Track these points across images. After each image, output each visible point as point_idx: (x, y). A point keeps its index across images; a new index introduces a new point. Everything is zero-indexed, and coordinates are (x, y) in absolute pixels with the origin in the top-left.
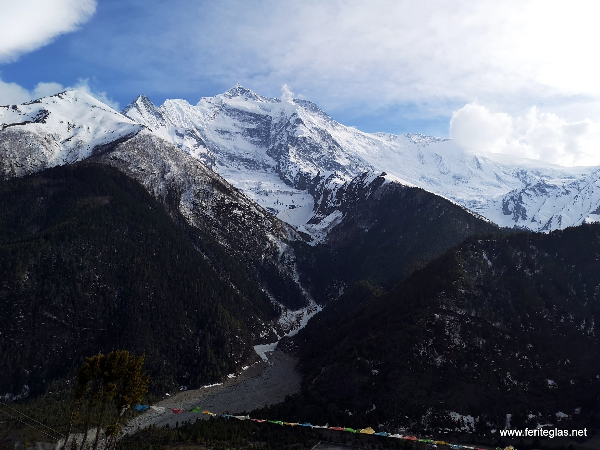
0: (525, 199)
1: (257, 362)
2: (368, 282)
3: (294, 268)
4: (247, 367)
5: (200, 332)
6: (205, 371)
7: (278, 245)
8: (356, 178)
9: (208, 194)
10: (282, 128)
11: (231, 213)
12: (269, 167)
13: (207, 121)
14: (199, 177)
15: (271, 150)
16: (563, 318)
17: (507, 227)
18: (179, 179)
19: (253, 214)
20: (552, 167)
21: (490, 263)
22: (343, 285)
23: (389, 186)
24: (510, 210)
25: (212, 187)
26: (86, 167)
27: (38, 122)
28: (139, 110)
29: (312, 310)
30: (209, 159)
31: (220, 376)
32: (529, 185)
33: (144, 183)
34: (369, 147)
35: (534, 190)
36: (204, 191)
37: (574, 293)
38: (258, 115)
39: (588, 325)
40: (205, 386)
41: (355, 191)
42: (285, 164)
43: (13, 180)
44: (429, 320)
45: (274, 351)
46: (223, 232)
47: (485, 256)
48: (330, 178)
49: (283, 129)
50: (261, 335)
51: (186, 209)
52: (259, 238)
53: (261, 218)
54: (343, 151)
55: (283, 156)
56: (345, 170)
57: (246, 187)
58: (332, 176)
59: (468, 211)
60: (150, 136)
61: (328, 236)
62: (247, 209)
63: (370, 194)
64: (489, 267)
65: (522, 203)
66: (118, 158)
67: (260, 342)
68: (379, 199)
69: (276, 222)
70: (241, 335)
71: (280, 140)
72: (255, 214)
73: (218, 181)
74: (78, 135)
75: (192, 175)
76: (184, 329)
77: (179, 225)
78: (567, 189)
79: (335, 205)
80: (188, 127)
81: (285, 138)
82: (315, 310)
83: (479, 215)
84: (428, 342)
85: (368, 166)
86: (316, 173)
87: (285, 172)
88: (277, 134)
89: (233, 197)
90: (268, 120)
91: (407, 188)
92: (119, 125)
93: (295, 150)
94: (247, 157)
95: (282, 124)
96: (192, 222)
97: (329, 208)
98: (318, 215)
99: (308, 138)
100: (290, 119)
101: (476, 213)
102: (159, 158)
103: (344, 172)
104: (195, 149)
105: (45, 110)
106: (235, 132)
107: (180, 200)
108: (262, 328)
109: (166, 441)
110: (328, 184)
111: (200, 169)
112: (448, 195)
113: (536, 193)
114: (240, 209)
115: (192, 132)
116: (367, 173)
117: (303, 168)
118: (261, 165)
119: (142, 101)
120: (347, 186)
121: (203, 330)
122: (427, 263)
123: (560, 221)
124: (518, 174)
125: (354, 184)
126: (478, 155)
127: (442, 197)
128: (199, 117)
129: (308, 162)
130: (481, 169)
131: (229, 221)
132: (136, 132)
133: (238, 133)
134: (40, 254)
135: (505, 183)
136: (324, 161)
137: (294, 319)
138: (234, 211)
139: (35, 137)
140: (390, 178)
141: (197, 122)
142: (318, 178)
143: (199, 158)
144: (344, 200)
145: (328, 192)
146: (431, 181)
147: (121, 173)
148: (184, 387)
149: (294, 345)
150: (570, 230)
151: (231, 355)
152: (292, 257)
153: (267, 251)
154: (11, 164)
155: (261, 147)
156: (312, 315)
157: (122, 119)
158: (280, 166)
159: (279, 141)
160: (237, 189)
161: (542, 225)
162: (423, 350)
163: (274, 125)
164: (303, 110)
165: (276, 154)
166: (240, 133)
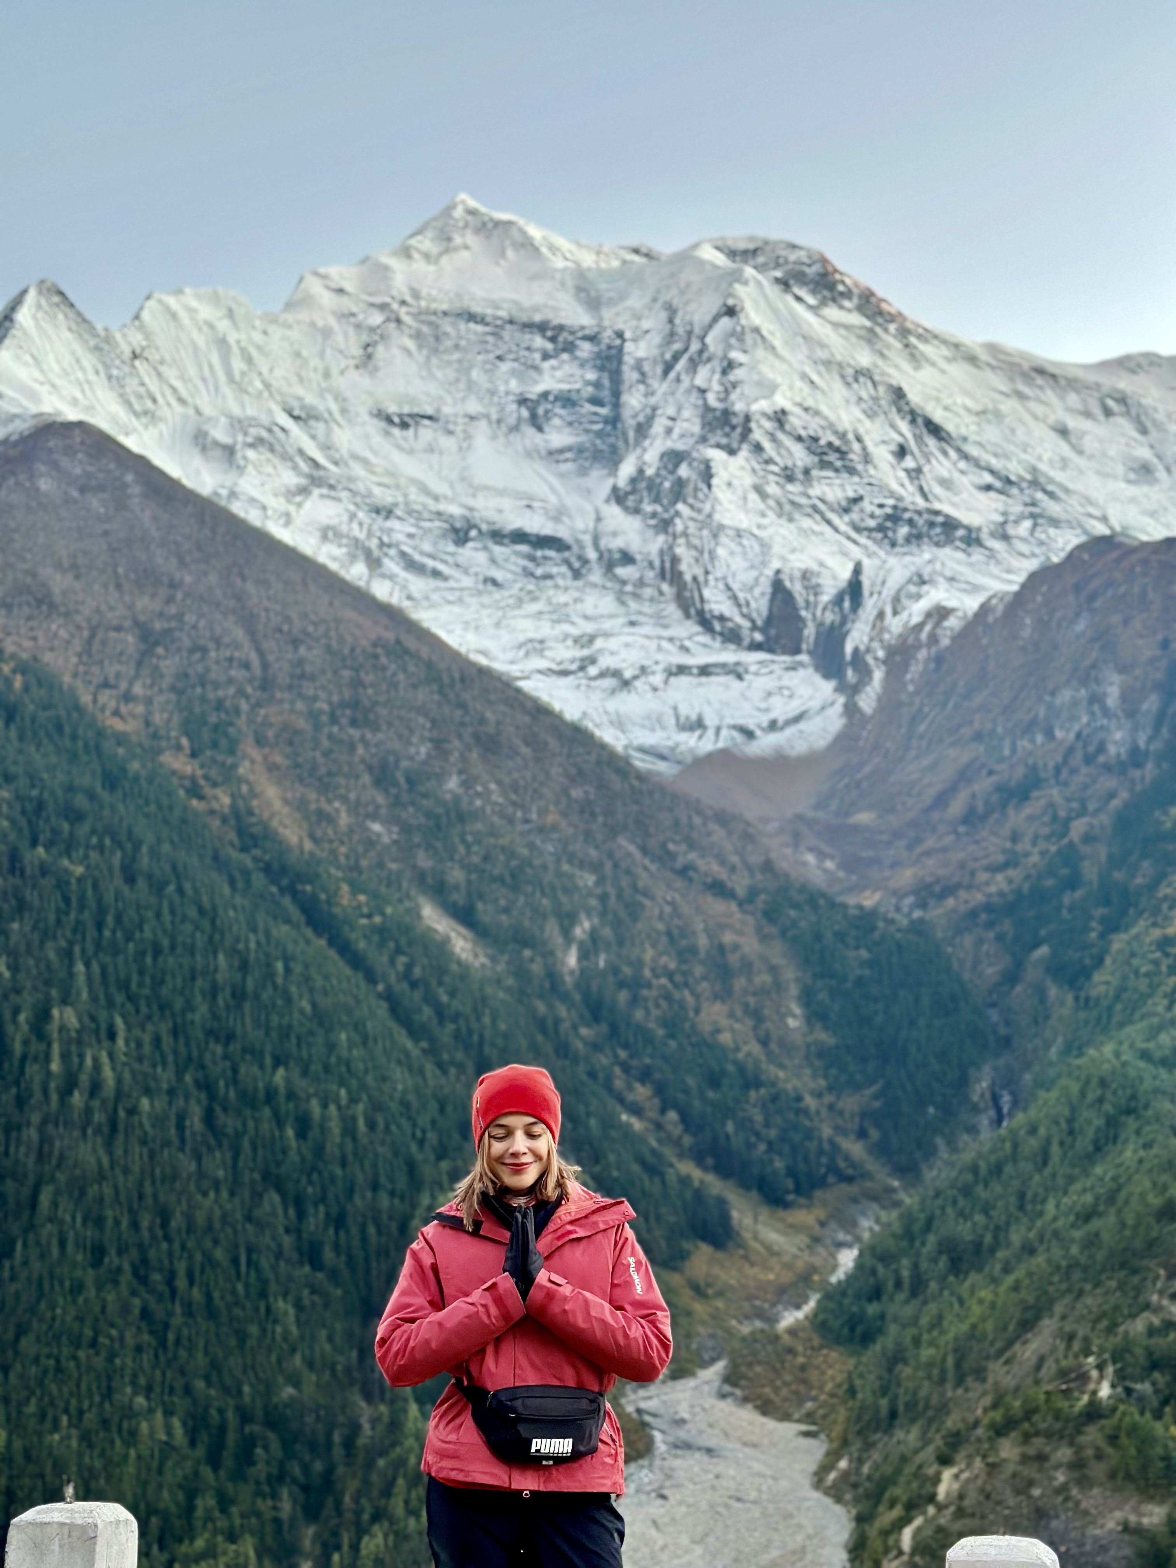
10: (673, 375)
15: (633, 482)
38: (561, 326)
42: (698, 542)
48: (912, 588)
49: (678, 380)
54: (965, 457)
55: (687, 503)
71: (670, 431)
80: (251, 411)
81: (692, 421)
86: (845, 570)
87: (701, 577)
88: (655, 408)
90: (609, 348)
93: (739, 474)
94: (527, 521)
99: (797, 410)
100: (707, 334)
103: (980, 554)
106: (464, 416)
110: (903, 617)
115: (271, 432)
117: (787, 553)
119: (41, 310)
129: (807, 522)
133: (475, 418)
136: (878, 512)
141: (293, 387)
142: (854, 592)
155: (583, 473)
158: (677, 551)
163: (638, 367)
164: (765, 283)
165: (657, 500)
166: (487, 416)
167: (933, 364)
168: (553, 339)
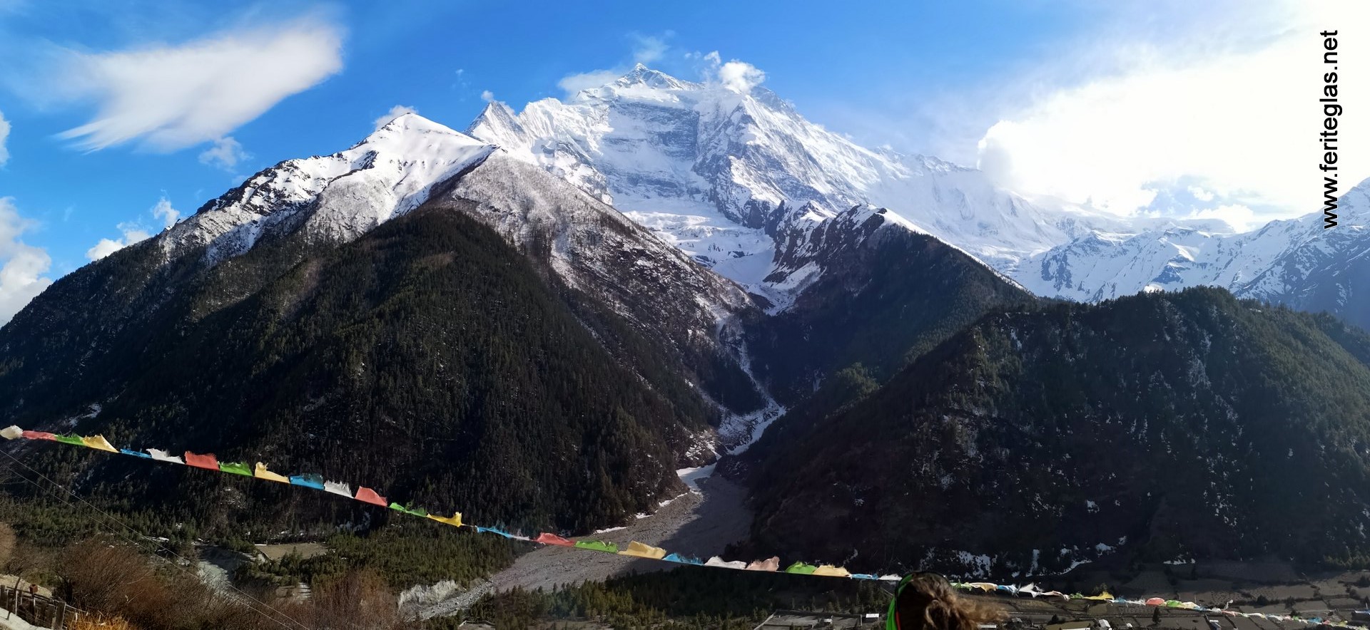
0: (1071, 258)
1: (682, 495)
2: (855, 372)
3: (742, 350)
4: (666, 502)
5: (589, 449)
6: (599, 507)
7: (715, 315)
8: (841, 213)
9: (594, 238)
10: (718, 129)
11: (633, 266)
12: (698, 191)
13: (590, 125)
14: (580, 212)
15: (701, 164)
16: (1110, 418)
17: (1045, 297)
18: (548, 218)
19: (672, 265)
20: (1106, 217)
21: (1019, 345)
22: (819, 376)
23: (891, 229)
24: (1052, 274)
25: (602, 226)
26: (422, 215)
27: (366, 169)
28: (489, 125)
29: (771, 415)
30: (598, 185)
31: (623, 516)
32: (1077, 240)
33: (499, 229)
34: (863, 168)
35: (1083, 247)
36: (588, 233)
37: (1125, 384)
38: (676, 110)
39: (1139, 427)
40: (599, 531)
41: (840, 234)
42: (725, 188)
43: (343, 247)
44: (935, 424)
45: (709, 477)
46: (622, 295)
47: (1013, 335)
48: (802, 212)
49: (720, 131)
50: (688, 452)
51: (561, 262)
52: (683, 303)
53: (686, 272)
54: (821, 170)
55: (721, 174)
56: (825, 200)
57: (660, 225)
58: (804, 209)
59: (996, 273)
60: (504, 160)
61: (797, 301)
62: (662, 257)
63: (862, 239)
64: (1018, 349)
65: (1067, 264)
66: (463, 197)
67: (686, 463)
68: (875, 248)
69: (710, 277)
70: (656, 453)
71: (716, 148)
72: (675, 265)
73: (610, 217)
74: (411, 174)
75: (568, 210)
76: (563, 443)
77: (552, 287)
78: (1124, 247)
79: (810, 254)
80: (560, 138)
81: (724, 145)
82: (775, 414)
83: (1011, 279)
84: (933, 456)
85: (861, 197)
86: (778, 203)
87: (726, 199)
88: (710, 139)
89: (637, 240)
90: (694, 118)
91: (915, 236)
92: (462, 150)
93: (741, 165)
94: (660, 177)
95: (718, 123)
96: (571, 282)
97: (800, 258)
98: (781, 268)
99: (764, 146)
100: (731, 116)
101: (1008, 277)
102: (518, 191)
103: (824, 204)
104: (574, 171)
105: (371, 152)
106: (638, 140)
107: (550, 249)
108: (691, 443)
109: (538, 612)
110: (798, 221)
111: (581, 199)
112: (972, 250)
113: (1086, 251)
114: (649, 258)
115: (567, 145)
116: (857, 207)
117: (757, 194)
118: (685, 189)
119: (493, 111)
120: (827, 226)
121: (594, 446)
122: (937, 345)
123: (1113, 291)
124: (1063, 224)
125: (838, 223)
126: (1014, 194)
127: (961, 252)
128: (578, 122)
129: (765, 185)
130: (1015, 215)
131: (631, 277)
132: (485, 157)
133: (642, 140)
134: (374, 339)
135: (1046, 236)
136: (791, 185)
137: (741, 428)
138: (640, 262)
139: (364, 188)
140: (891, 217)
141: (575, 130)
142: (781, 210)
143: (581, 184)
144: (823, 247)
145: (797, 234)
146: (948, 229)
147: (467, 217)
148: (566, 532)
149: (742, 468)
150: (1124, 301)
151: (640, 485)
152: (738, 333)
153: (696, 323)
154: (340, 228)
155: (683, 160)
156: (770, 421)
157: (464, 141)
158: (717, 190)
159: (713, 151)
160: (644, 228)
161: (1091, 296)
162: (925, 468)
163: (705, 124)
164: (754, 102)
165: (710, 171)
166: (646, 140)
167: (813, 138)
168: (671, 114)
